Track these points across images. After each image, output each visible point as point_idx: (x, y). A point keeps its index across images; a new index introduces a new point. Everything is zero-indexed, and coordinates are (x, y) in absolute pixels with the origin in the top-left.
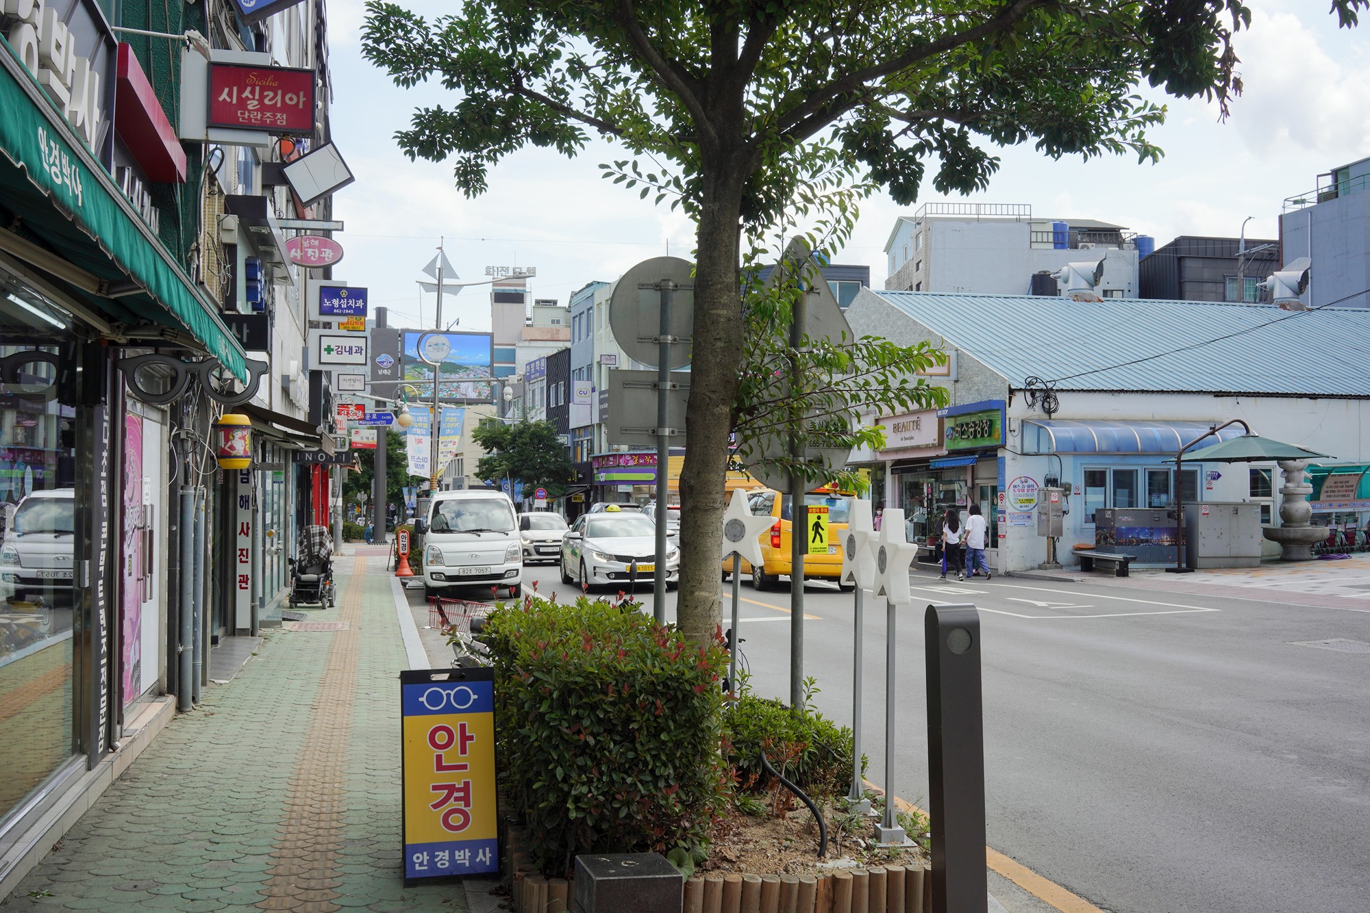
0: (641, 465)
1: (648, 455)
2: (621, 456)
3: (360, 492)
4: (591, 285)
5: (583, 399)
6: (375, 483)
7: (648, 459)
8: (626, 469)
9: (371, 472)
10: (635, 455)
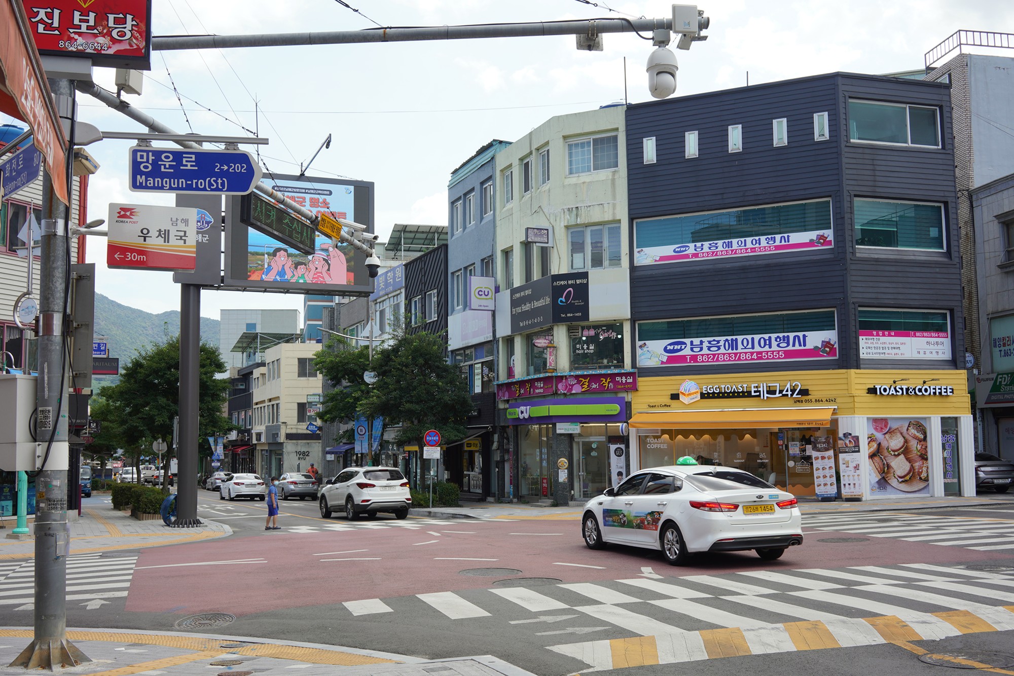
0: (594, 391)
1: (605, 376)
2: (560, 378)
3: (156, 439)
4: (490, 145)
5: (484, 303)
6: (180, 423)
7: (605, 382)
8: (569, 398)
9: (173, 407)
10: (585, 376)
